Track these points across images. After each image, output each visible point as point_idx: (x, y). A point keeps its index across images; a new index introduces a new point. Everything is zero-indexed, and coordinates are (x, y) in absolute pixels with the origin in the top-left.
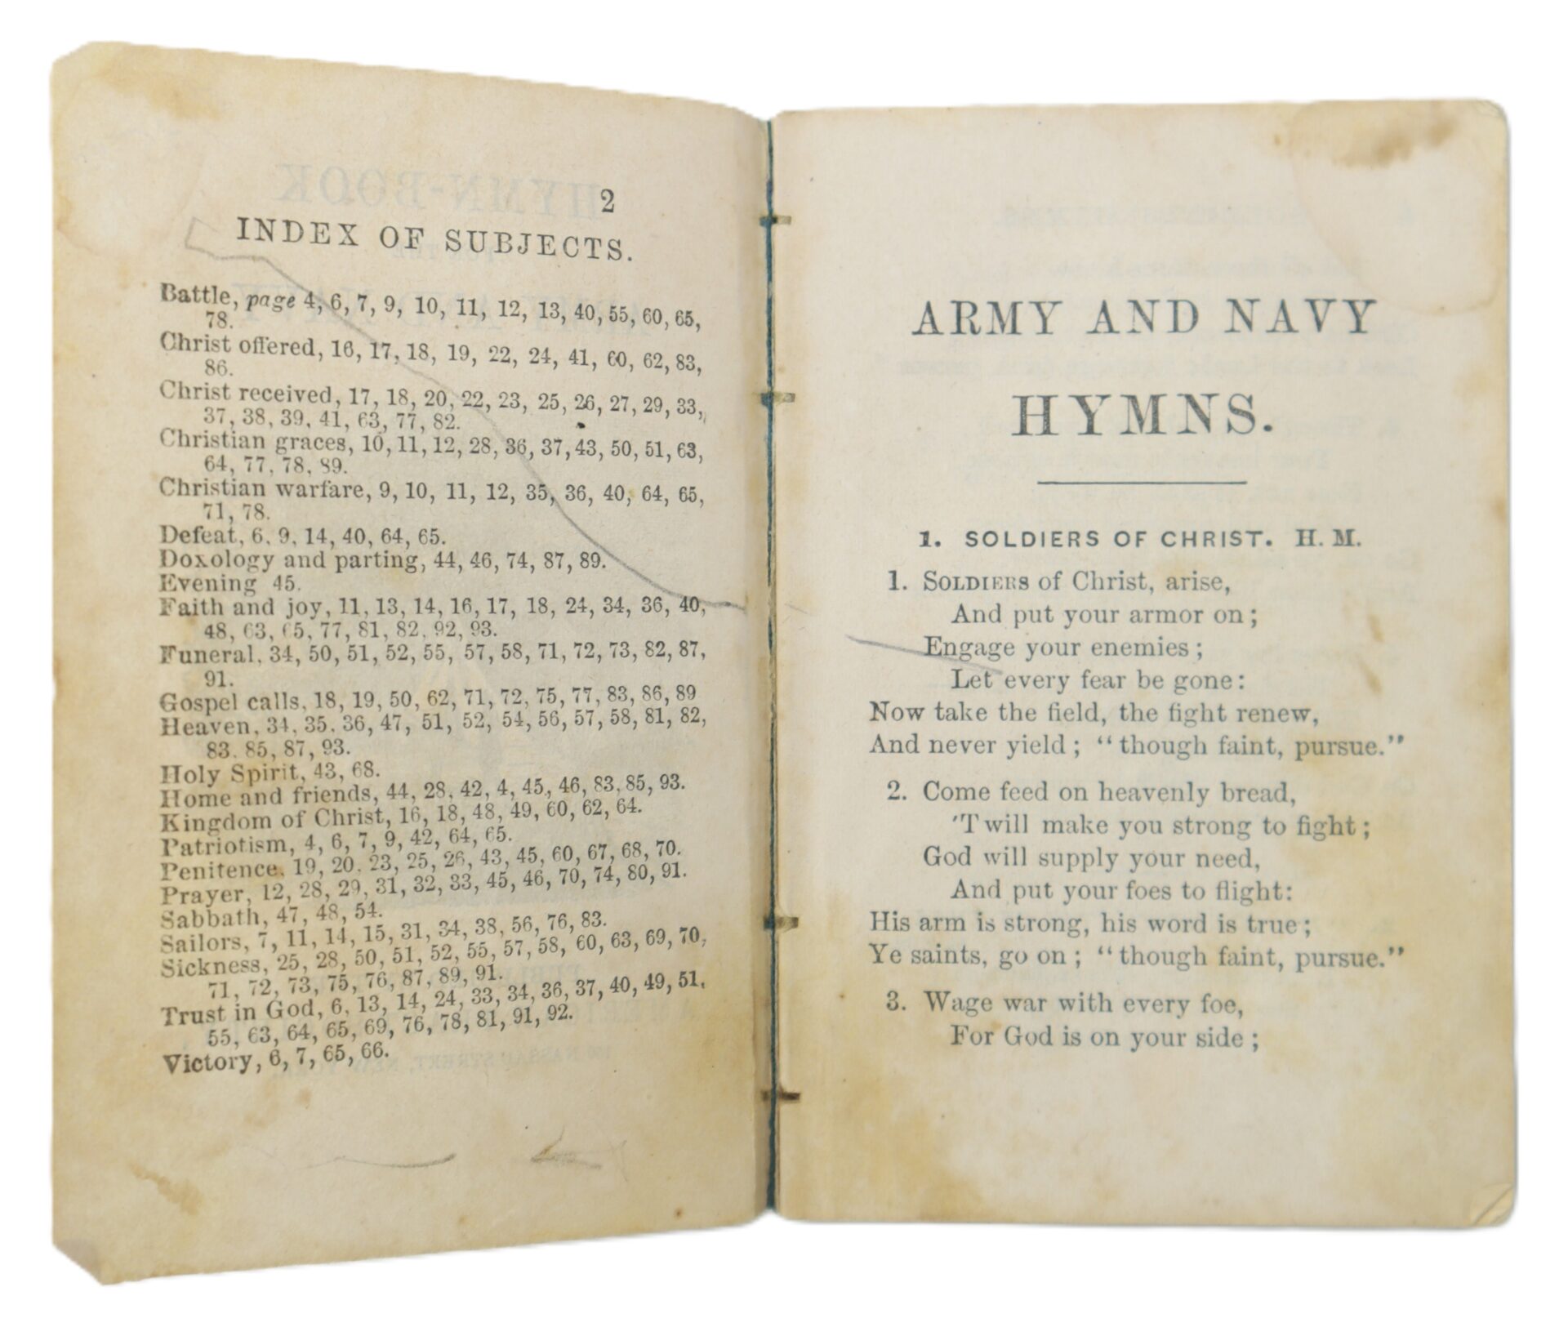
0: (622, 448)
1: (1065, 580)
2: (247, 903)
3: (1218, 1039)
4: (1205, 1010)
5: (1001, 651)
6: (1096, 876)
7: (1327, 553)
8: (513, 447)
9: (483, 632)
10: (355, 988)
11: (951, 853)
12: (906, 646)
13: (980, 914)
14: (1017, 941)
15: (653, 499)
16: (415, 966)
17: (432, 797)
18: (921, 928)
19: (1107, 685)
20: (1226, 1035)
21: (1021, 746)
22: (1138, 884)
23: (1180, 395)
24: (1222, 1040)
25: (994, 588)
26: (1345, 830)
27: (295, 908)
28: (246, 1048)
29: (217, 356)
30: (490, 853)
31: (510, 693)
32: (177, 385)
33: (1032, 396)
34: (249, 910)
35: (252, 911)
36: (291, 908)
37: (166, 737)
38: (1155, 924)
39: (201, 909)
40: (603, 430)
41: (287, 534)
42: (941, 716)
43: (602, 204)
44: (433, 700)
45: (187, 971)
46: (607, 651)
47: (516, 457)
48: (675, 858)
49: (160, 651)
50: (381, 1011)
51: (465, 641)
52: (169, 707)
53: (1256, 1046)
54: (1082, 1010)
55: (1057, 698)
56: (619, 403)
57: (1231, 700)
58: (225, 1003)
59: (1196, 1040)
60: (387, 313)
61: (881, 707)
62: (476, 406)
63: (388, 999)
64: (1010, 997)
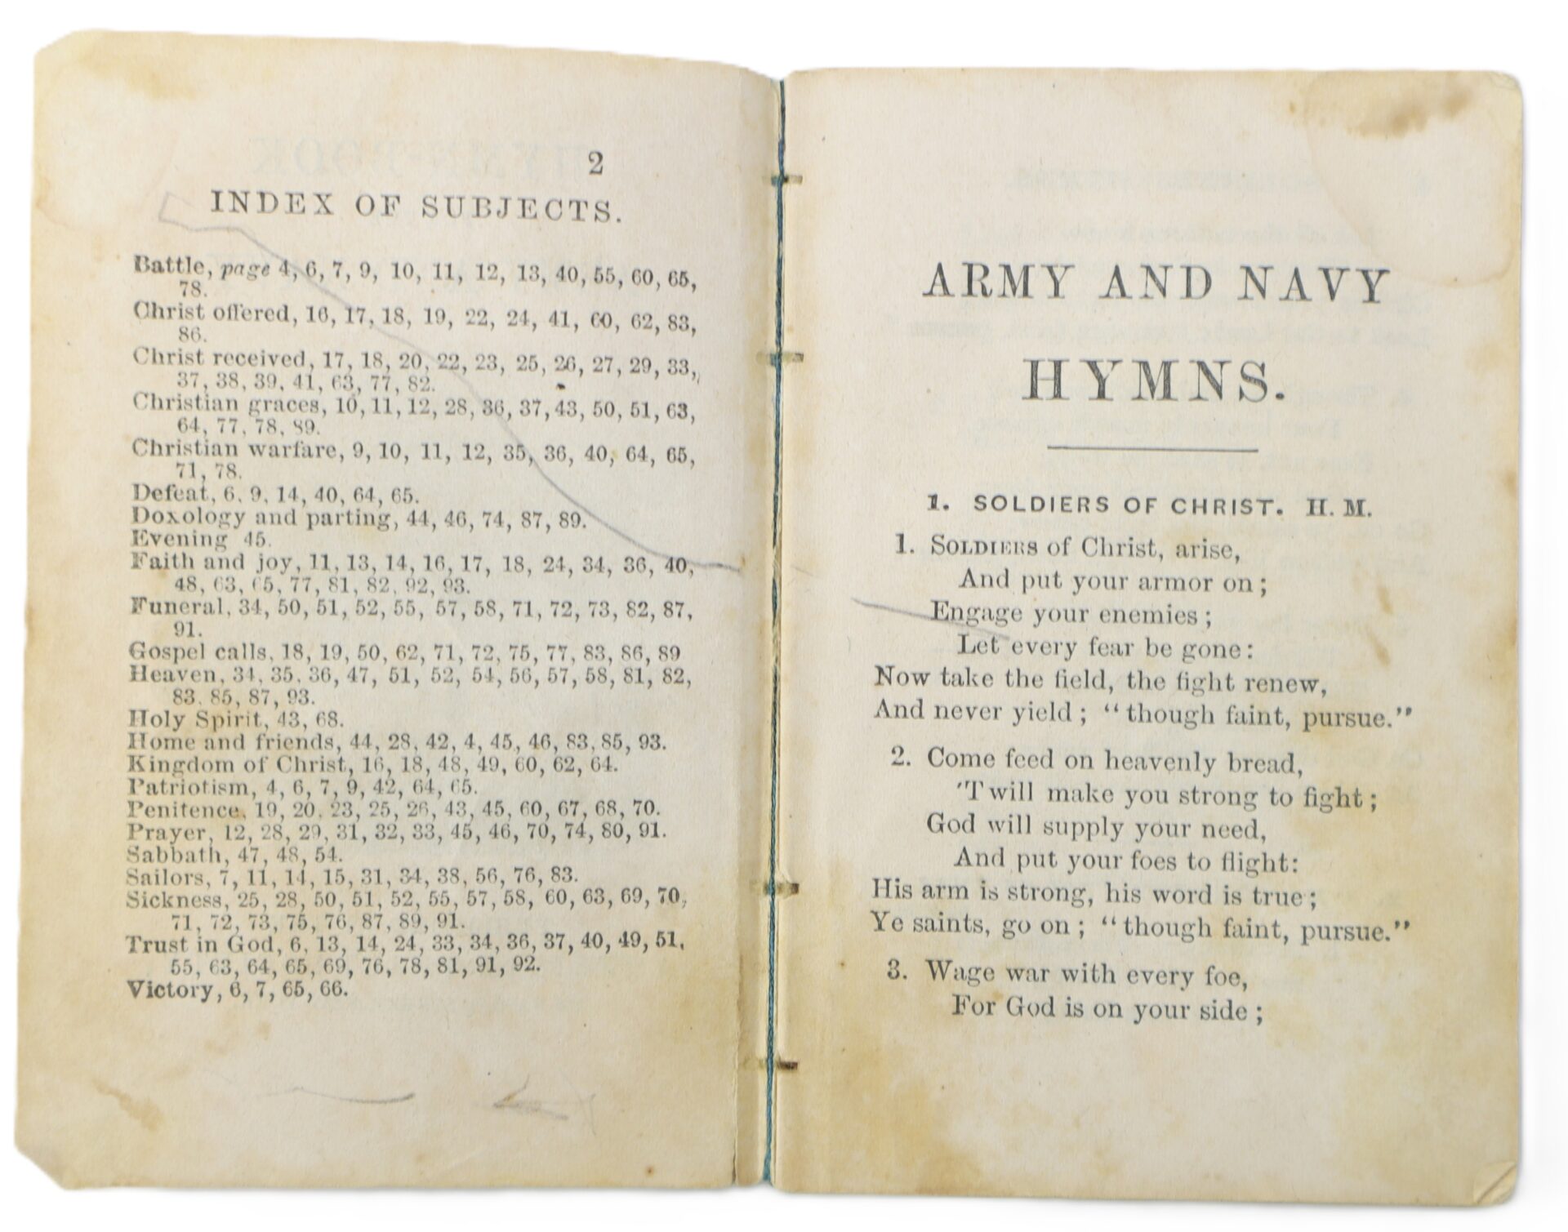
0: (606, 409)
1: (1075, 546)
2: (209, 842)
3: (1221, 1012)
4: (1209, 982)
5: (1008, 616)
6: (1101, 846)
7: (1337, 521)
8: (490, 408)
9: (456, 590)
10: (314, 929)
11: (954, 820)
12: (913, 610)
13: (983, 882)
14: (1021, 910)
15: (637, 459)
16: (375, 910)
17: (397, 748)
18: (924, 895)
19: (1115, 652)
20: (1230, 1008)
21: (1027, 713)
22: (1143, 853)
23: (1192, 361)
24: (1226, 1013)
25: (1003, 551)
26: (1352, 802)
27: (257, 849)
28: (207, 978)
29: (191, 324)
30: (455, 805)
31: (481, 650)
32: (151, 352)
33: (1043, 360)
34: (211, 849)
35: (214, 850)
36: (252, 849)
37: (135, 683)
38: (1159, 895)
39: (165, 845)
40: (585, 390)
41: (259, 493)
42: (947, 681)
43: (590, 166)
44: (401, 654)
45: (151, 902)
46: (586, 611)
47: (493, 416)
48: (653, 818)
49: (131, 602)
50: (340, 952)
51: (436, 598)
52: (138, 655)
53: (1260, 1019)
54: (1085, 980)
55: (1065, 665)
56: (602, 363)
57: (1240, 670)
58: (186, 934)
59: (1200, 1012)
60: (362, 279)
61: (887, 671)
62: (452, 368)
63: (348, 941)
64: (1012, 967)
